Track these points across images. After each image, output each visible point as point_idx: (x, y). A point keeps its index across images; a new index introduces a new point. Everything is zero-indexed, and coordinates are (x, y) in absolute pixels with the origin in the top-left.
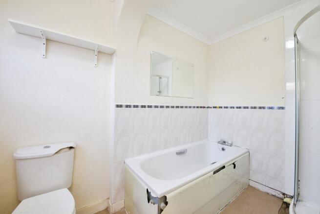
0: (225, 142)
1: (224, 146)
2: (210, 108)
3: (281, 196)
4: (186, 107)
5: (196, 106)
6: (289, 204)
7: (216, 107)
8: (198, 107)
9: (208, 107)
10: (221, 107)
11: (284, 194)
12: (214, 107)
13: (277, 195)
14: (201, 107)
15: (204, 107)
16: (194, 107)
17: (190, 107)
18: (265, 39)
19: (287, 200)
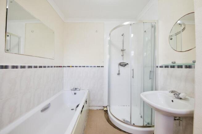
0: (76, 89)
1: (76, 92)
2: (65, 67)
3: (103, 108)
4: (48, 67)
5: (56, 66)
6: (107, 111)
7: (69, 67)
8: (57, 67)
9: (64, 67)
10: (73, 67)
11: (104, 107)
12: (68, 67)
13: (101, 109)
14: (59, 67)
15: (61, 67)
16: (55, 67)
17: (52, 67)
18: (97, 31)
19: (105, 109)
